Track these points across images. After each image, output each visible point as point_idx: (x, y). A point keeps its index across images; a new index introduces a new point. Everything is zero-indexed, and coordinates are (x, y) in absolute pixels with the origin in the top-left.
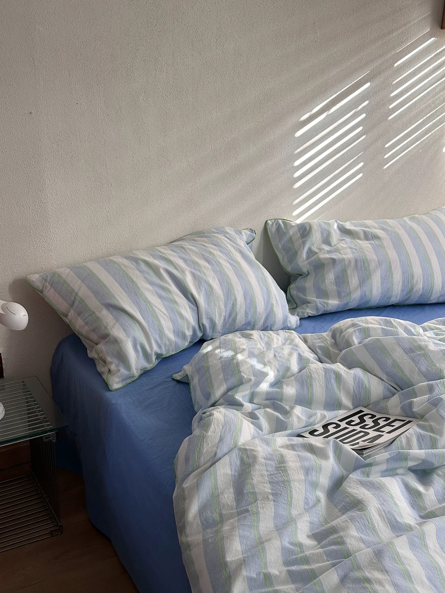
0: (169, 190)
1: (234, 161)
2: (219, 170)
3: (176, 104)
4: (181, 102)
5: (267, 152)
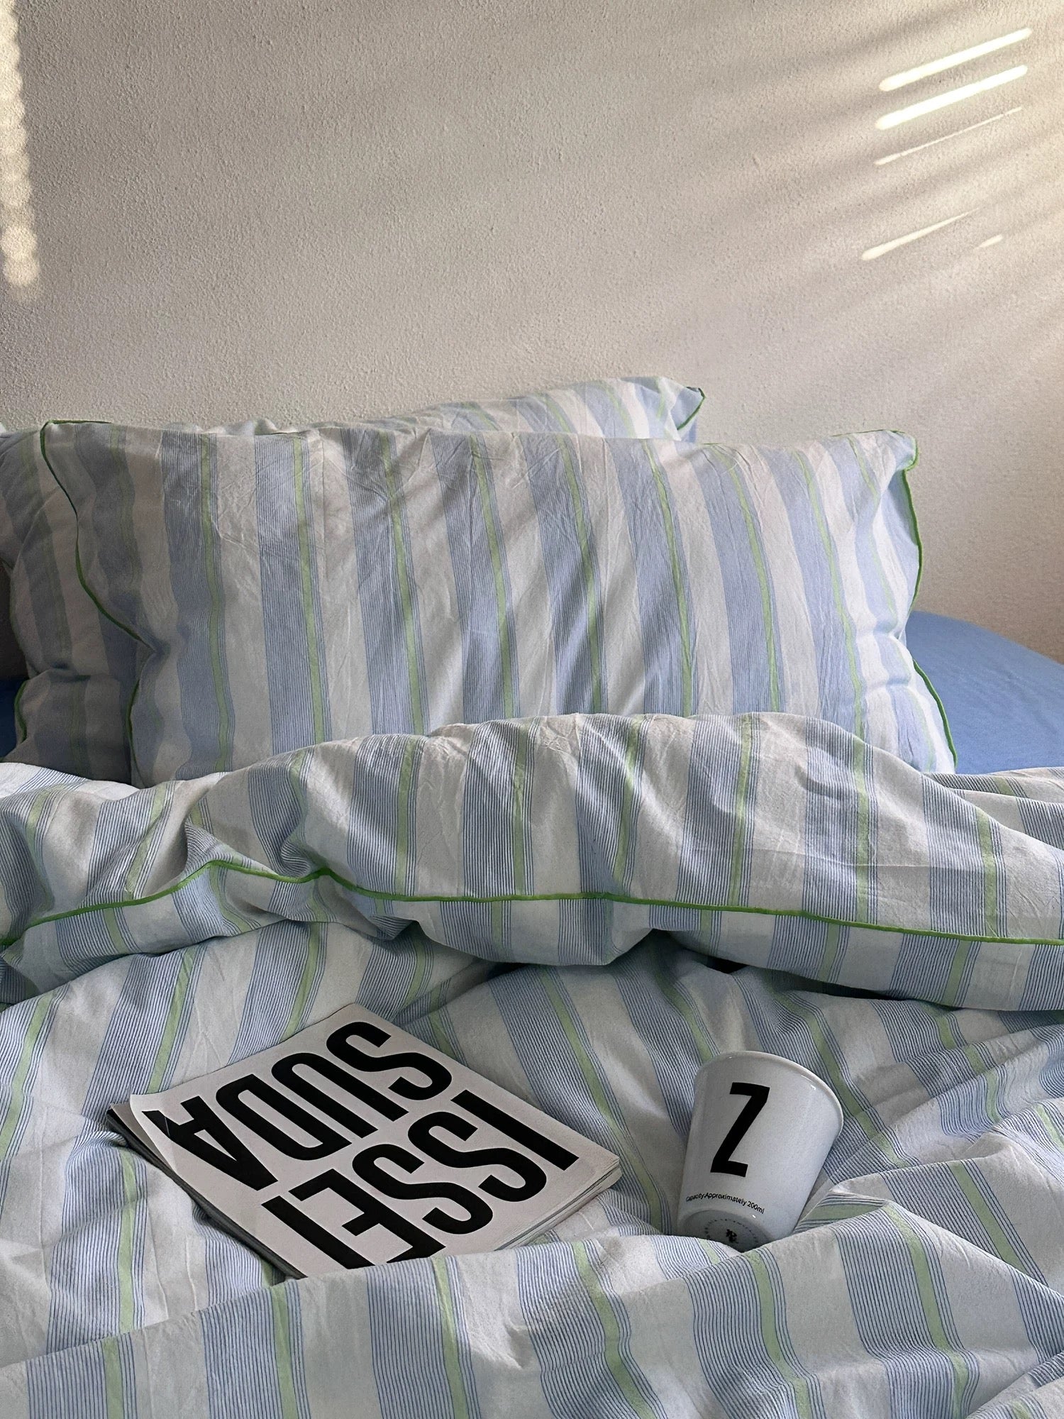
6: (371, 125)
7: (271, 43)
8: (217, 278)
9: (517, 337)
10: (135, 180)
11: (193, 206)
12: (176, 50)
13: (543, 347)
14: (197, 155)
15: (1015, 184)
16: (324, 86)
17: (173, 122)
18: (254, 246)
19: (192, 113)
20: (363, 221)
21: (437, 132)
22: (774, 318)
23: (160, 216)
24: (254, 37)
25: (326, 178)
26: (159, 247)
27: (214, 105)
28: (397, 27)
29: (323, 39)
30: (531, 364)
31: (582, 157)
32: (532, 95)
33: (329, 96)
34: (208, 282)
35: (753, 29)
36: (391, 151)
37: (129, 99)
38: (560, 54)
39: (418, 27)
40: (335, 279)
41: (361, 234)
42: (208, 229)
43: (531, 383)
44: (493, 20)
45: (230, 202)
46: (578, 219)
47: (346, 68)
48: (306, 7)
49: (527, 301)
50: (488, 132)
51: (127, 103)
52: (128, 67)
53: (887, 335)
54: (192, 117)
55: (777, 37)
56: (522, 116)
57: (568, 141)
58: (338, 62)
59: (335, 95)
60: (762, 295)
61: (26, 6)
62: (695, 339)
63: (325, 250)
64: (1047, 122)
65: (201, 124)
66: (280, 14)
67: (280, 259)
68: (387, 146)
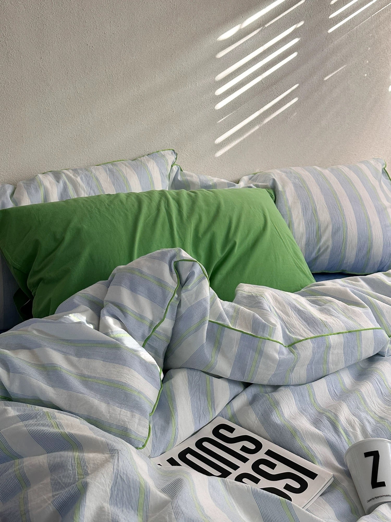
0: (51, 124)
1: (136, 90)
2: (118, 102)
3: (56, 11)
4: (62, 9)
5: (178, 81)
6: (130, 76)
7: (94, 47)
8: (77, 136)
9: (183, 150)
10: (45, 101)
11: (67, 109)
12: (59, 51)
13: (192, 153)
14: (68, 90)
15: (347, 85)
16: (113, 62)
17: (58, 78)
18: (89, 123)
19: (66, 74)
20: (128, 112)
21: (154, 77)
22: (270, 138)
23: (55, 113)
24: (88, 45)
25: (115, 96)
26: (55, 126)
27: (74, 71)
28: (139, 39)
29: (112, 45)
30: (188, 160)
31: (204, 84)
32: (186, 62)
33: (115, 65)
34: (73, 137)
35: (261, 34)
36: (137, 85)
37: (42, 70)
38: (196, 46)
39: (146, 38)
40: (119, 134)
41: (127, 116)
42: (73, 117)
43: (188, 167)
44: (172, 35)
45: (80, 107)
46: (203, 106)
47: (121, 55)
48: (106, 33)
49: (186, 137)
50: (171, 76)
51: (42, 72)
52: (41, 58)
53: (307, 141)
54: (65, 76)
55: (269, 37)
56: (183, 70)
57: (199, 78)
58: (118, 53)
59: (117, 65)
60: (265, 130)
61: (3, 36)
62: (244, 147)
63: (115, 123)
64: (357, 63)
65: (69, 78)
66: (97, 36)
67: (99, 127)
68: (136, 83)
